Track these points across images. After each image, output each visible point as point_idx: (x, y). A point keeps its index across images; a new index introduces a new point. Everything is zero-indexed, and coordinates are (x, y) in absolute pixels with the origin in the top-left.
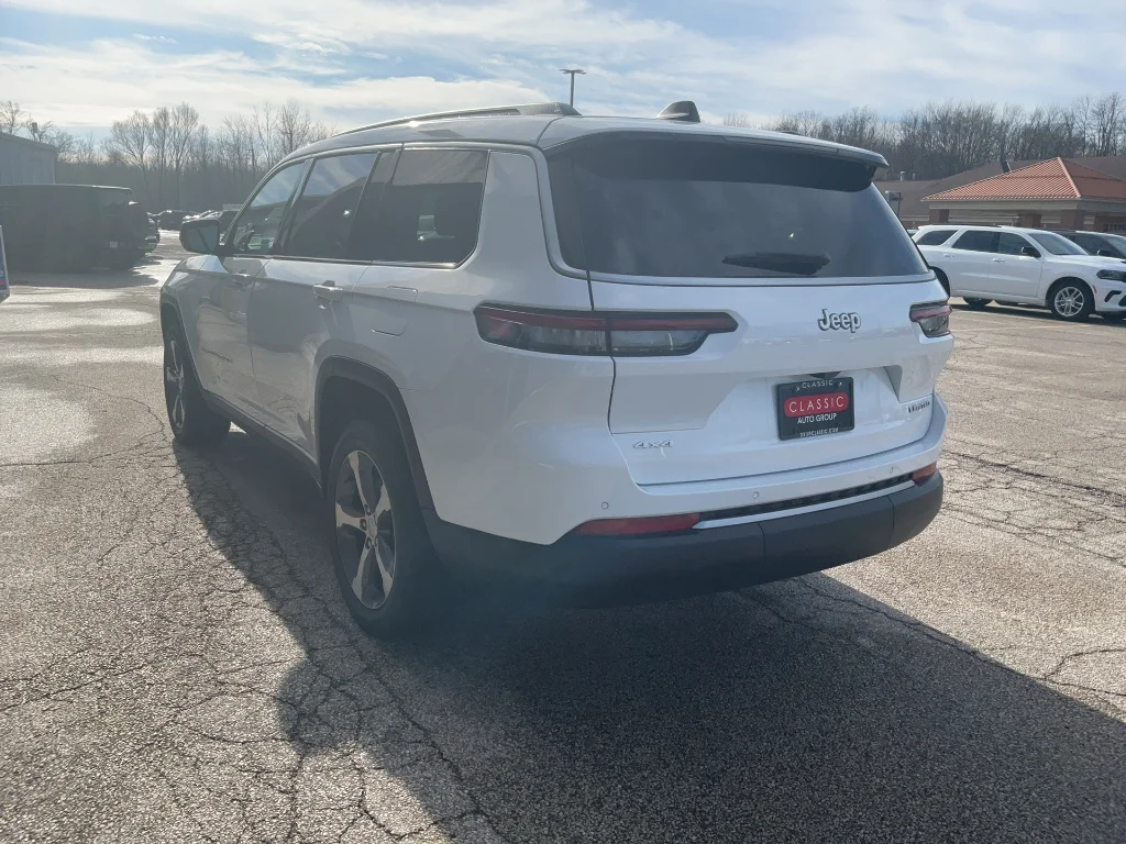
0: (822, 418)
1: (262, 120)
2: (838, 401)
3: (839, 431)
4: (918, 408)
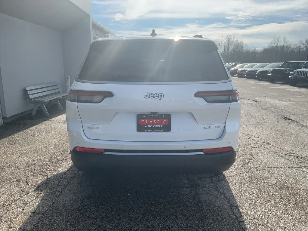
0: (156, 126)
1: (220, 40)
2: (164, 122)
3: (163, 131)
4: (211, 128)
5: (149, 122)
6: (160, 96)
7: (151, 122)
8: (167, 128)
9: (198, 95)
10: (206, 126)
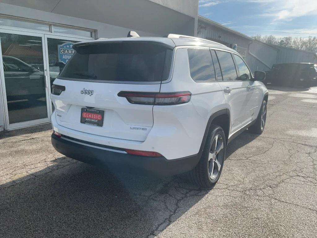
0: (93, 120)
3: (97, 126)
4: (137, 129)
5: (88, 116)
6: (90, 93)
7: (90, 116)
8: (100, 124)
9: (121, 94)
10: (132, 127)
